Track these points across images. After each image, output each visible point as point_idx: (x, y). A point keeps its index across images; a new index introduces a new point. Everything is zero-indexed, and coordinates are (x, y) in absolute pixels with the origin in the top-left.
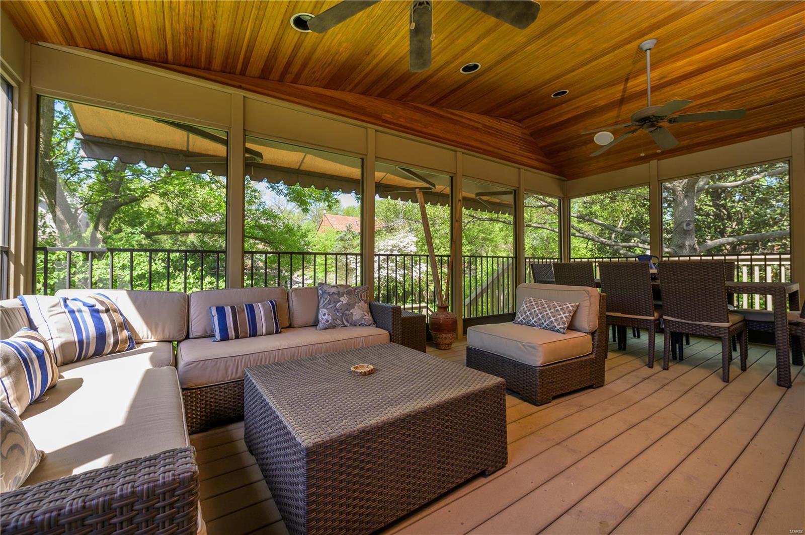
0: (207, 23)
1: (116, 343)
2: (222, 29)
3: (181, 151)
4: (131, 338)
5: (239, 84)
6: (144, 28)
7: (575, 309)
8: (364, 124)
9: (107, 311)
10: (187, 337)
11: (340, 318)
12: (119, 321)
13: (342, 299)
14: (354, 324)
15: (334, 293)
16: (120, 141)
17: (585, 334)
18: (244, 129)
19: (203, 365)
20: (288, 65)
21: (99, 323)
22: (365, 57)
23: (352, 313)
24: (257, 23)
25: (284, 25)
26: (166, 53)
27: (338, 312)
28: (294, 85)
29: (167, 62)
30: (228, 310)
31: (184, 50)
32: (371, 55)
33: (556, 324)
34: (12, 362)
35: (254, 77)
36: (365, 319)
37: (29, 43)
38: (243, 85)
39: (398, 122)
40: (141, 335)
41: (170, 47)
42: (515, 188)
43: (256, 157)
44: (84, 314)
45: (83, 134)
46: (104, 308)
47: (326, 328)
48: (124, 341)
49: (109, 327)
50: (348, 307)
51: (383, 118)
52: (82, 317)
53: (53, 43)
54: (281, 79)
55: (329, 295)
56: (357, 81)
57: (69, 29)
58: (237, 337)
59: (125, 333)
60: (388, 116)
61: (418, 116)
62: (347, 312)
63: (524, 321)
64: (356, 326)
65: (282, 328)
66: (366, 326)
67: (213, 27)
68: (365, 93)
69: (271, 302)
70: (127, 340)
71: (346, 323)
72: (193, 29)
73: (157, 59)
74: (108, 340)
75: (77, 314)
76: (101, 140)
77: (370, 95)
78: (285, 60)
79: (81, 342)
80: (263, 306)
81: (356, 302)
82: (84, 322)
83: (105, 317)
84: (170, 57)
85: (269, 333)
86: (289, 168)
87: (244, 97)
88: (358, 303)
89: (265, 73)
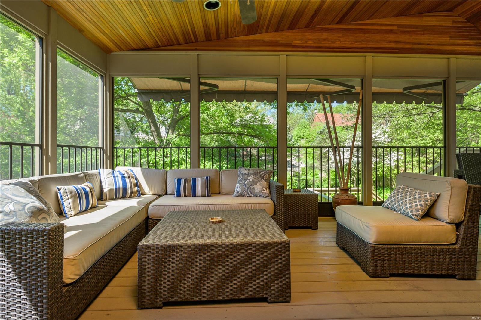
0: (166, 23)
1: (131, 193)
2: (174, 23)
3: (179, 91)
4: (139, 191)
5: (195, 48)
6: (143, 35)
7: (434, 199)
8: (277, 53)
9: (129, 177)
10: (166, 194)
11: (246, 190)
12: (134, 182)
13: (249, 178)
14: (256, 196)
15: (245, 174)
16: (152, 90)
17: (444, 224)
18: (198, 74)
19: (158, 208)
20: (218, 29)
21: (124, 182)
22: (261, 10)
23: (254, 188)
24: (188, 14)
25: (202, 11)
26: (157, 42)
27: (246, 186)
28: (227, 39)
29: (160, 47)
30: (183, 181)
31: (163, 39)
32: (265, 7)
33: (409, 211)
34: (73, 194)
35: (204, 41)
36: (263, 193)
37: (108, 55)
38: (198, 48)
39: (307, 45)
40: (145, 191)
41: (157, 40)
42: (444, 79)
43: (214, 88)
44: (119, 178)
45: (138, 89)
46: (128, 176)
47: (237, 196)
48: (135, 193)
49: (128, 185)
50: (252, 183)
51: (293, 44)
52: (118, 179)
53: (115, 52)
54: (219, 38)
55: (243, 175)
56: (266, 25)
57: (118, 45)
58: (185, 196)
59: (136, 189)
60: (298, 42)
61: (325, 35)
62: (251, 187)
63: (390, 206)
64: (257, 196)
65: (211, 194)
66: (264, 197)
67: (170, 24)
68: (277, 30)
69: (207, 177)
70: (136, 192)
71: (250, 194)
72: (162, 28)
73: (155, 46)
74: (128, 191)
75: (116, 178)
76: (144, 91)
77: (282, 31)
78: (214, 28)
79: (116, 189)
80: (202, 179)
81: (258, 181)
82: (118, 181)
83: (127, 180)
84: (160, 43)
85: (203, 196)
86: (239, 91)
87: (198, 55)
88: (260, 181)
89: (208, 37)
